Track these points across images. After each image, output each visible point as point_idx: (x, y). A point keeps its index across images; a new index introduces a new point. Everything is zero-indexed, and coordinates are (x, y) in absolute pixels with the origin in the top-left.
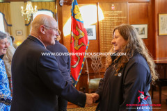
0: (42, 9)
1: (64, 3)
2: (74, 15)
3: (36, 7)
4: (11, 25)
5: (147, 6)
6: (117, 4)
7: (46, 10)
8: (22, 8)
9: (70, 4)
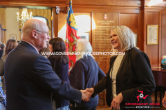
0: (37, 16)
1: (60, 11)
2: (69, 23)
3: (31, 13)
4: (5, 30)
5: (137, 17)
6: (110, 14)
7: (40, 16)
8: (18, 13)
9: (66, 13)
